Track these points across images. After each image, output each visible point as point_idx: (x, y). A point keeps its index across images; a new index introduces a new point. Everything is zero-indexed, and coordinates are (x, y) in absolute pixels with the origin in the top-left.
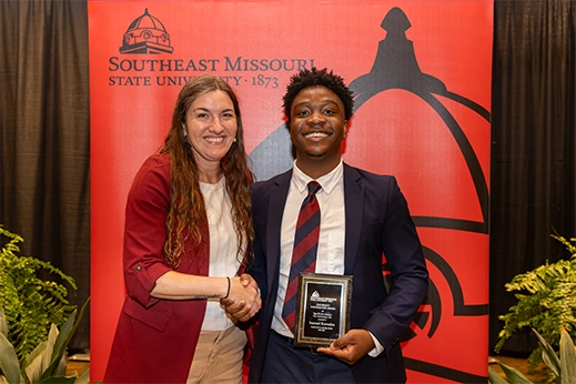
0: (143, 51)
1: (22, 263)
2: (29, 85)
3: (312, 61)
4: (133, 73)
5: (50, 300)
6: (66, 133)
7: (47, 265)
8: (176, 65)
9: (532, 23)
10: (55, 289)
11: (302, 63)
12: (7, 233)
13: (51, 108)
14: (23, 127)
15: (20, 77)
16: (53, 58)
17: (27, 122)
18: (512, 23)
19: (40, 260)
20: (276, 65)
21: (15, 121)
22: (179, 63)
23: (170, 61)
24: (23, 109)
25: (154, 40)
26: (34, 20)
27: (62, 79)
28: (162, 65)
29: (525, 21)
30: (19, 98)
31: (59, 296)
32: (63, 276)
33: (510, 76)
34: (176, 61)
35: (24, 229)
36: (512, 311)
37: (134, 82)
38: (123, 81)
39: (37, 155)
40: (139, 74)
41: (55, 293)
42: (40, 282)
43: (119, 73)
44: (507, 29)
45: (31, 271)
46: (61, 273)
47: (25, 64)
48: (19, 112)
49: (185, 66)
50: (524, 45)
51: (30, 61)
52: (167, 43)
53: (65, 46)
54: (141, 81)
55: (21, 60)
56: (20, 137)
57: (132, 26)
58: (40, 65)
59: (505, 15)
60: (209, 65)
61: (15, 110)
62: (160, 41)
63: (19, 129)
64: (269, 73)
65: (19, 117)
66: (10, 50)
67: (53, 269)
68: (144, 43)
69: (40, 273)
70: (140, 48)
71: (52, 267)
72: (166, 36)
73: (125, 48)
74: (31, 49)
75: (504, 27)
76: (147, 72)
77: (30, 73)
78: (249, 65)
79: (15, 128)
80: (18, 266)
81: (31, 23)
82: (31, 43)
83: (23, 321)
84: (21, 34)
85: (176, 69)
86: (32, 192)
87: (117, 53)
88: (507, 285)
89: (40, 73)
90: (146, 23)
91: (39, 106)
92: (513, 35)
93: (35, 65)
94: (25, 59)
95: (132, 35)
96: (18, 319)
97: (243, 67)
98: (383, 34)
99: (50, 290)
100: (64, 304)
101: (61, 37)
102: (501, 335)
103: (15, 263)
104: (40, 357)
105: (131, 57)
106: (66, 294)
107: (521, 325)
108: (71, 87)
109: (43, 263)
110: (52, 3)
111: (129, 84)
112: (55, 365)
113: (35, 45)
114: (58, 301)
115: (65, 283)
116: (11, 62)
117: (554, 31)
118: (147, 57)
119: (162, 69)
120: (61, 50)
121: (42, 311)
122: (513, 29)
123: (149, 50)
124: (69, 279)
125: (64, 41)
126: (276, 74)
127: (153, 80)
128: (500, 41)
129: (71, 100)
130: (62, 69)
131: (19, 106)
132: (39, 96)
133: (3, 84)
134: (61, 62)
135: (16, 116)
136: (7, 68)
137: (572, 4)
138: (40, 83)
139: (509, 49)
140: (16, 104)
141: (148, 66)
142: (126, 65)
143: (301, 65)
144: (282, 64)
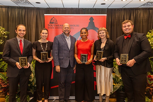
3: (79, 25)
4: (51, 27)
9: (118, 17)
13: (37, 31)
16: (37, 23)
21: (31, 33)
22: (59, 25)
25: (55, 22)
27: (39, 26)
28: (56, 26)
29: (116, 17)
33: (114, 26)
43: (49, 27)
51: (33, 23)
56: (32, 36)
57: (51, 19)
64: (72, 27)
70: (53, 23)
72: (57, 21)
73: (50, 23)
74: (34, 21)
76: (53, 27)
77: (33, 25)
79: (31, 34)
84: (32, 19)
87: (49, 24)
91: (35, 31)
93: (34, 24)
95: (51, 21)
96: (33, 65)
98: (89, 21)
101: (38, 19)
105: (51, 24)
108: (40, 28)
117: (121, 19)
118: (54, 24)
127: (55, 28)
130: (39, 24)
132: (35, 29)
133: (29, 27)
134: (39, 23)
135: (31, 32)
136: (30, 24)
137: (124, 14)
138: (35, 27)
139: (114, 22)
140: (31, 30)
141: (54, 26)
142: (50, 25)
143: (77, 26)
144: (74, 26)
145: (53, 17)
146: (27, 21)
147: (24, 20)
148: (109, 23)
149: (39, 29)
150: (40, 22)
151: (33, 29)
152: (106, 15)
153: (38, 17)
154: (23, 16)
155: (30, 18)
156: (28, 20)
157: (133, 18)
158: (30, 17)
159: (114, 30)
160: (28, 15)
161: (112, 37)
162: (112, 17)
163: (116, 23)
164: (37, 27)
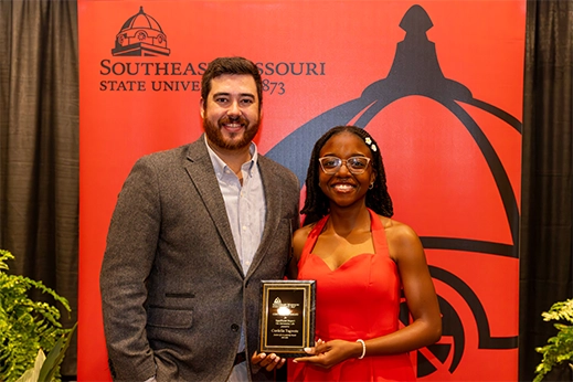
0: (138, 53)
1: (12, 282)
2: (23, 88)
3: (323, 64)
5: (41, 322)
6: (62, 140)
7: (39, 285)
8: (174, 69)
10: (47, 311)
11: (312, 67)
13: (47, 113)
14: (16, 134)
15: (13, 79)
16: (49, 59)
17: (20, 128)
18: (556, 20)
19: (31, 279)
20: (282, 69)
21: (8, 127)
22: (176, 66)
23: (166, 64)
24: (16, 114)
25: (149, 41)
26: (28, 18)
27: (59, 82)
28: (158, 69)
30: (12, 102)
31: (51, 318)
32: (56, 296)
33: (552, 80)
34: (173, 64)
36: (551, 343)
37: (128, 86)
38: (115, 87)
39: (31, 164)
40: (132, 78)
41: (47, 315)
42: (30, 303)
43: (111, 77)
44: (550, 28)
45: (22, 291)
46: (54, 293)
47: (19, 65)
48: (12, 118)
49: (183, 70)
51: (25, 63)
52: (163, 44)
53: (62, 46)
54: (135, 86)
55: (15, 61)
56: (12, 144)
57: (126, 26)
58: (35, 67)
59: (548, 11)
61: (8, 114)
62: (156, 42)
63: (12, 137)
65: (12, 124)
67: (45, 289)
68: (138, 45)
69: (32, 294)
70: (134, 50)
71: (44, 287)
72: (162, 37)
73: (118, 49)
74: (25, 49)
75: (547, 25)
76: (141, 76)
77: (24, 75)
79: (8, 135)
80: (7, 285)
81: (25, 22)
82: (26, 42)
83: (11, 345)
84: (15, 33)
85: (173, 73)
86: (24, 204)
87: (109, 55)
88: (544, 314)
89: (35, 75)
90: (140, 22)
91: (33, 111)
92: (557, 34)
93: (30, 67)
94: (19, 59)
95: (125, 35)
96: (6, 343)
98: (401, 35)
99: (42, 311)
100: (56, 327)
101: (57, 37)
102: (539, 369)
103: (4, 282)
106: (58, 316)
107: (560, 358)
108: (69, 91)
109: (34, 283)
110: (49, 3)
111: (122, 89)
113: (30, 45)
114: (51, 324)
115: (58, 304)
116: (4, 63)
119: (157, 73)
120: (57, 50)
121: (33, 335)
122: (556, 27)
123: (143, 52)
124: (63, 300)
125: (61, 39)
128: (542, 41)
129: (68, 105)
130: (58, 70)
131: (12, 111)
132: (34, 99)
134: (58, 62)
135: (8, 122)
138: (35, 86)
140: (9, 109)
141: (142, 69)
142: (119, 69)
143: (310, 69)
144: (290, 68)
145: (141, 12)
150: (68, 52)
151: (23, 101)
153: (57, 23)
159: (556, 103)
161: (545, 153)
162: (542, 20)
163: (567, 60)
164: (48, 87)
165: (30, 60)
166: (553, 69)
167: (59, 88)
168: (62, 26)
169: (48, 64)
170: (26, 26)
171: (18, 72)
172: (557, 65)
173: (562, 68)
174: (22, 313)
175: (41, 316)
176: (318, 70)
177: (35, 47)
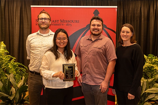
1: (16, 63)
2: (16, 23)
6: (25, 34)
9: (132, 10)
10: (23, 69)
12: (12, 57)
13: (22, 29)
16: (22, 17)
17: (16, 32)
19: (20, 63)
20: (71, 21)
21: (13, 31)
24: (15, 29)
26: (17, 8)
27: (24, 22)
29: (130, 10)
30: (14, 26)
31: (24, 71)
32: (25, 67)
35: (15, 56)
39: (18, 39)
42: (20, 68)
45: (18, 65)
48: (14, 30)
50: (130, 15)
51: (17, 18)
53: (25, 14)
55: (15, 17)
56: (14, 35)
58: (19, 19)
59: (126, 8)
60: (57, 21)
61: (13, 29)
63: (14, 33)
64: (70, 23)
65: (14, 31)
66: (12, 15)
67: (22, 65)
69: (19, 66)
74: (17, 15)
75: (125, 12)
77: (17, 21)
78: (65, 21)
79: (13, 33)
82: (17, 14)
84: (15, 12)
86: (17, 48)
89: (19, 21)
91: (19, 28)
92: (128, 13)
93: (18, 19)
96: (15, 76)
97: (64, 22)
100: (25, 73)
101: (24, 12)
103: (14, 64)
104: (21, 83)
106: (25, 70)
108: (26, 24)
112: (24, 84)
113: (18, 14)
114: (24, 72)
115: (25, 68)
116: (12, 18)
117: (137, 12)
120: (24, 15)
121: (20, 74)
122: (128, 11)
124: (26, 67)
125: (25, 13)
126: (71, 23)
128: (125, 14)
129: (26, 27)
130: (24, 19)
131: (14, 28)
132: (19, 26)
133: (10, 23)
134: (24, 18)
135: (13, 30)
136: (11, 19)
137: (141, 6)
138: (19, 23)
139: (127, 16)
140: (13, 28)
143: (76, 22)
144: (72, 21)
145: (44, 10)
146: (7, 15)
147: (3, 13)
148: (120, 18)
149: (24, 26)
150: (26, 16)
151: (17, 26)
152: (116, 7)
153: (24, 10)
154: (2, 7)
155: (12, 11)
156: (10, 14)
157: (152, 11)
158: (12, 9)
160: (9, 6)
162: (125, 10)
163: (130, 18)
164: (22, 23)
165: (18, 17)
166: (127, 20)
167: (24, 23)
168: (25, 10)
169: (22, 18)
170: (17, 10)
171: (15, 20)
172: (128, 19)
173: (128, 20)
174: (17, 70)
175: (22, 71)
176: (78, 22)
177: (19, 15)
